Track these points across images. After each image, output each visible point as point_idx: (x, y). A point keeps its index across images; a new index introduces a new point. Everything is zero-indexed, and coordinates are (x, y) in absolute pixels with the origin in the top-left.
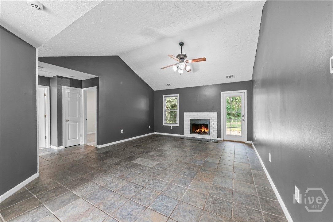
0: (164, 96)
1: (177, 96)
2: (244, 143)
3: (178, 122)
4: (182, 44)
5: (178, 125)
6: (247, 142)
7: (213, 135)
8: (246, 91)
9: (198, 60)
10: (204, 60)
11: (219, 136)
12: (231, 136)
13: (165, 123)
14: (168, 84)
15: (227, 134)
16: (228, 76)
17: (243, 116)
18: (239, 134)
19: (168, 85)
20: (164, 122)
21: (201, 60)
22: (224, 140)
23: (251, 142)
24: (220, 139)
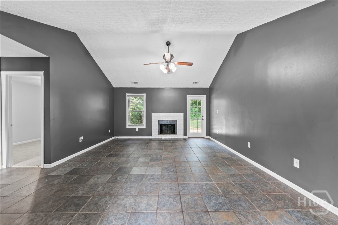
0: (127, 94)
1: (144, 96)
2: (203, 138)
3: (144, 123)
4: (168, 44)
5: (145, 127)
6: (206, 137)
7: (180, 134)
8: (205, 96)
9: (185, 64)
10: (191, 64)
11: (185, 134)
12: (194, 133)
13: (129, 125)
14: (136, 81)
15: (191, 132)
16: (195, 82)
17: (203, 116)
18: (200, 131)
19: (135, 83)
20: (128, 123)
21: (188, 64)
22: (189, 138)
23: (208, 137)
24: (185, 137)
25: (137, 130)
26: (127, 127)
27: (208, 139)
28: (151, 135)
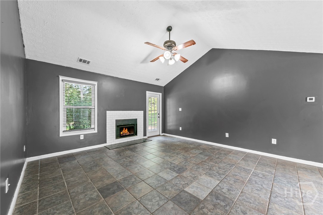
3: (95, 126)
4: (170, 29)
5: (95, 131)
6: (161, 134)
7: (140, 135)
8: (161, 94)
11: (145, 134)
12: (152, 132)
13: (64, 131)
16: (158, 78)
19: (85, 61)
22: (148, 137)
23: (163, 134)
24: (145, 137)
25: (82, 137)
26: (62, 134)
27: (164, 135)
28: (105, 142)
